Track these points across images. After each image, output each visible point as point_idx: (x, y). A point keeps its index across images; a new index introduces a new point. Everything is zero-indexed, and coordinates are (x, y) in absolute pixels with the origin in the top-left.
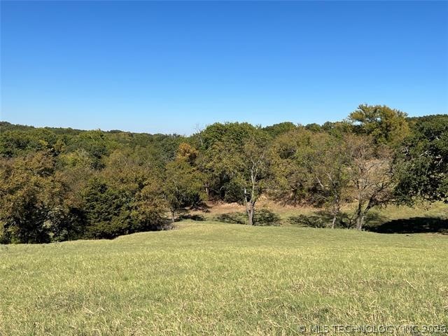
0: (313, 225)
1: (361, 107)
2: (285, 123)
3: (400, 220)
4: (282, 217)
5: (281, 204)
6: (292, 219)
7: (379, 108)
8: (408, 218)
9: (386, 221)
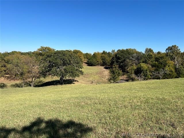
0: (19, 87)
1: (41, 47)
2: (14, 51)
3: (48, 82)
4: (8, 85)
5: (9, 80)
6: (12, 85)
7: (47, 47)
8: (51, 81)
9: (44, 83)
